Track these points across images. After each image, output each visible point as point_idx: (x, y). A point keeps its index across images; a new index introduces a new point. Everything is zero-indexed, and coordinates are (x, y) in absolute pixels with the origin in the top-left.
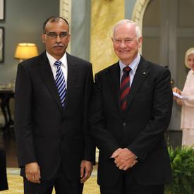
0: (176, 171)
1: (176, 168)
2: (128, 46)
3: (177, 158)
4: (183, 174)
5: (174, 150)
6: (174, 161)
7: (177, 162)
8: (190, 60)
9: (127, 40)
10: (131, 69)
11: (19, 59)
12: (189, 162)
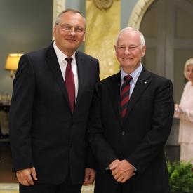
0: (174, 187)
1: (173, 184)
2: (132, 54)
3: (175, 173)
4: (181, 189)
5: (172, 165)
6: (171, 177)
7: (175, 177)
8: (189, 71)
9: (131, 47)
10: (132, 78)
11: (9, 70)
12: (187, 178)
